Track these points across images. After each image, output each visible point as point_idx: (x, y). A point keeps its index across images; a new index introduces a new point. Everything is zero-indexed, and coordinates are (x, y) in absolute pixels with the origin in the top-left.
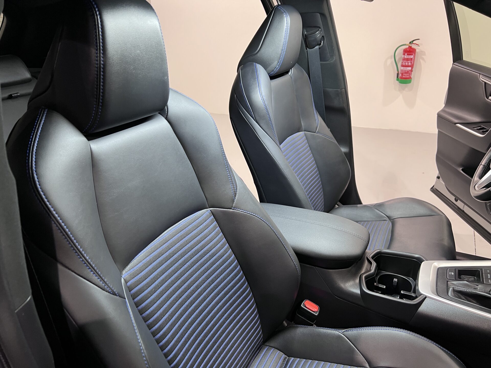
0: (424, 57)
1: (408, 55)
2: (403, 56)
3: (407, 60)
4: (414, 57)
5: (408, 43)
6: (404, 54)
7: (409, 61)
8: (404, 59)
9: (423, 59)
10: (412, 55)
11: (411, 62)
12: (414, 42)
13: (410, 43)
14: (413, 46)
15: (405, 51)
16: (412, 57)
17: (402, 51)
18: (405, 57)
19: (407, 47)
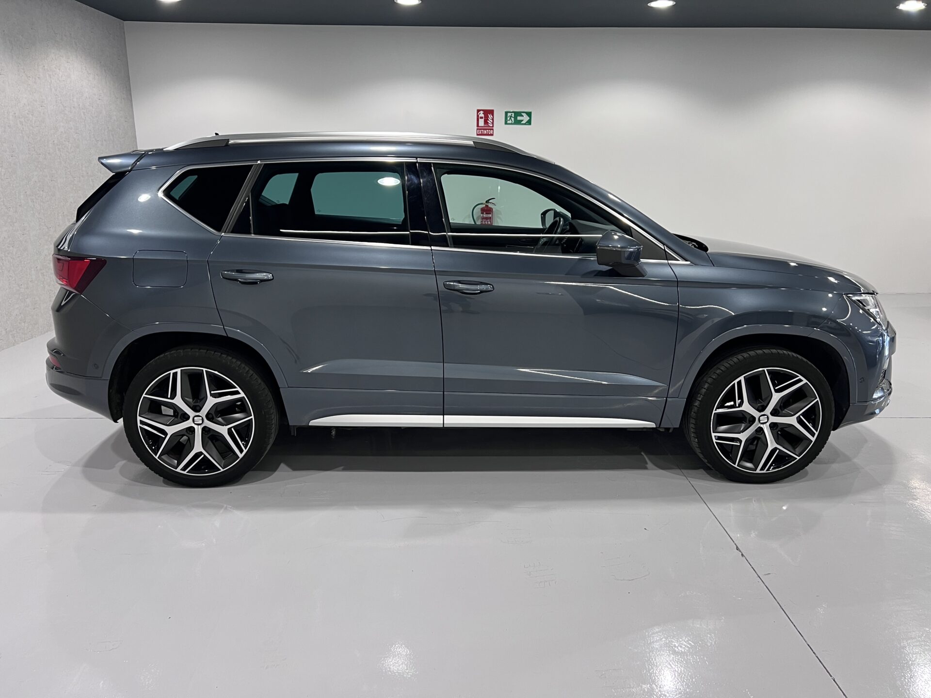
0: (500, 216)
1: (486, 213)
2: (482, 215)
3: (487, 218)
4: (492, 215)
5: (485, 202)
6: (482, 213)
7: (488, 220)
8: (483, 218)
9: (500, 218)
10: (490, 213)
11: (490, 221)
12: (490, 201)
13: (487, 202)
14: (490, 205)
15: (483, 210)
16: (490, 216)
17: (480, 210)
18: (484, 216)
19: (484, 206)
